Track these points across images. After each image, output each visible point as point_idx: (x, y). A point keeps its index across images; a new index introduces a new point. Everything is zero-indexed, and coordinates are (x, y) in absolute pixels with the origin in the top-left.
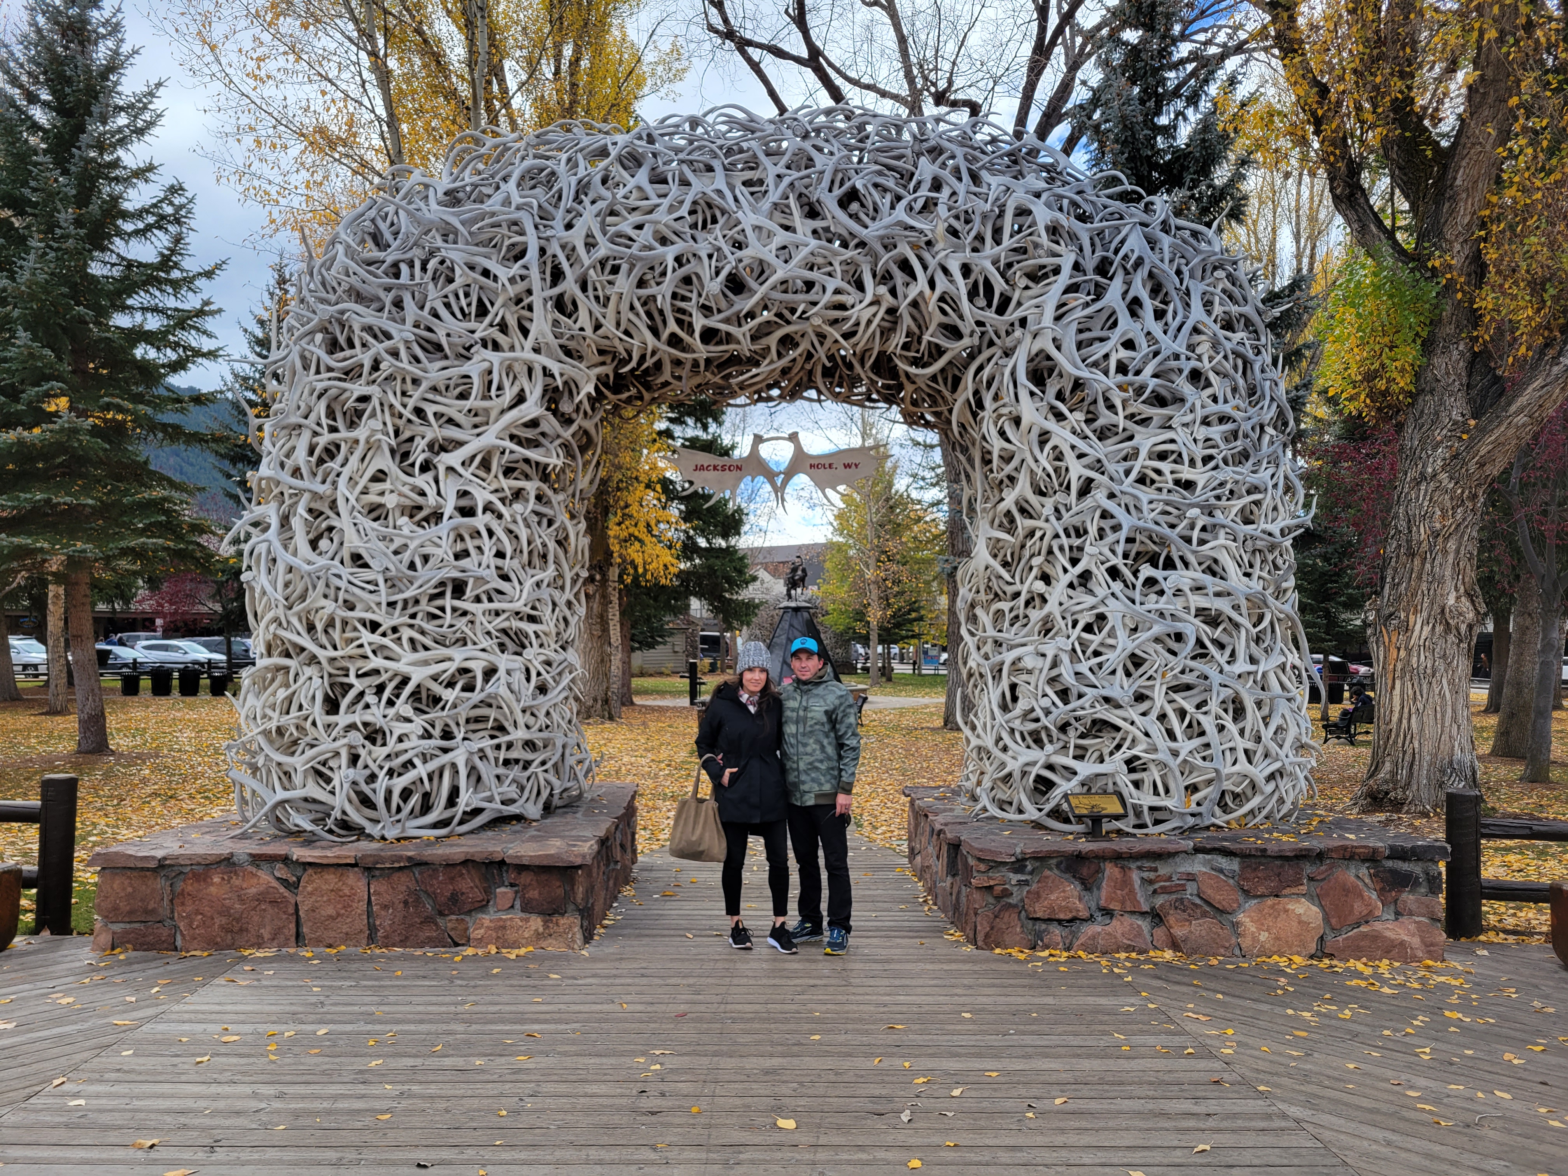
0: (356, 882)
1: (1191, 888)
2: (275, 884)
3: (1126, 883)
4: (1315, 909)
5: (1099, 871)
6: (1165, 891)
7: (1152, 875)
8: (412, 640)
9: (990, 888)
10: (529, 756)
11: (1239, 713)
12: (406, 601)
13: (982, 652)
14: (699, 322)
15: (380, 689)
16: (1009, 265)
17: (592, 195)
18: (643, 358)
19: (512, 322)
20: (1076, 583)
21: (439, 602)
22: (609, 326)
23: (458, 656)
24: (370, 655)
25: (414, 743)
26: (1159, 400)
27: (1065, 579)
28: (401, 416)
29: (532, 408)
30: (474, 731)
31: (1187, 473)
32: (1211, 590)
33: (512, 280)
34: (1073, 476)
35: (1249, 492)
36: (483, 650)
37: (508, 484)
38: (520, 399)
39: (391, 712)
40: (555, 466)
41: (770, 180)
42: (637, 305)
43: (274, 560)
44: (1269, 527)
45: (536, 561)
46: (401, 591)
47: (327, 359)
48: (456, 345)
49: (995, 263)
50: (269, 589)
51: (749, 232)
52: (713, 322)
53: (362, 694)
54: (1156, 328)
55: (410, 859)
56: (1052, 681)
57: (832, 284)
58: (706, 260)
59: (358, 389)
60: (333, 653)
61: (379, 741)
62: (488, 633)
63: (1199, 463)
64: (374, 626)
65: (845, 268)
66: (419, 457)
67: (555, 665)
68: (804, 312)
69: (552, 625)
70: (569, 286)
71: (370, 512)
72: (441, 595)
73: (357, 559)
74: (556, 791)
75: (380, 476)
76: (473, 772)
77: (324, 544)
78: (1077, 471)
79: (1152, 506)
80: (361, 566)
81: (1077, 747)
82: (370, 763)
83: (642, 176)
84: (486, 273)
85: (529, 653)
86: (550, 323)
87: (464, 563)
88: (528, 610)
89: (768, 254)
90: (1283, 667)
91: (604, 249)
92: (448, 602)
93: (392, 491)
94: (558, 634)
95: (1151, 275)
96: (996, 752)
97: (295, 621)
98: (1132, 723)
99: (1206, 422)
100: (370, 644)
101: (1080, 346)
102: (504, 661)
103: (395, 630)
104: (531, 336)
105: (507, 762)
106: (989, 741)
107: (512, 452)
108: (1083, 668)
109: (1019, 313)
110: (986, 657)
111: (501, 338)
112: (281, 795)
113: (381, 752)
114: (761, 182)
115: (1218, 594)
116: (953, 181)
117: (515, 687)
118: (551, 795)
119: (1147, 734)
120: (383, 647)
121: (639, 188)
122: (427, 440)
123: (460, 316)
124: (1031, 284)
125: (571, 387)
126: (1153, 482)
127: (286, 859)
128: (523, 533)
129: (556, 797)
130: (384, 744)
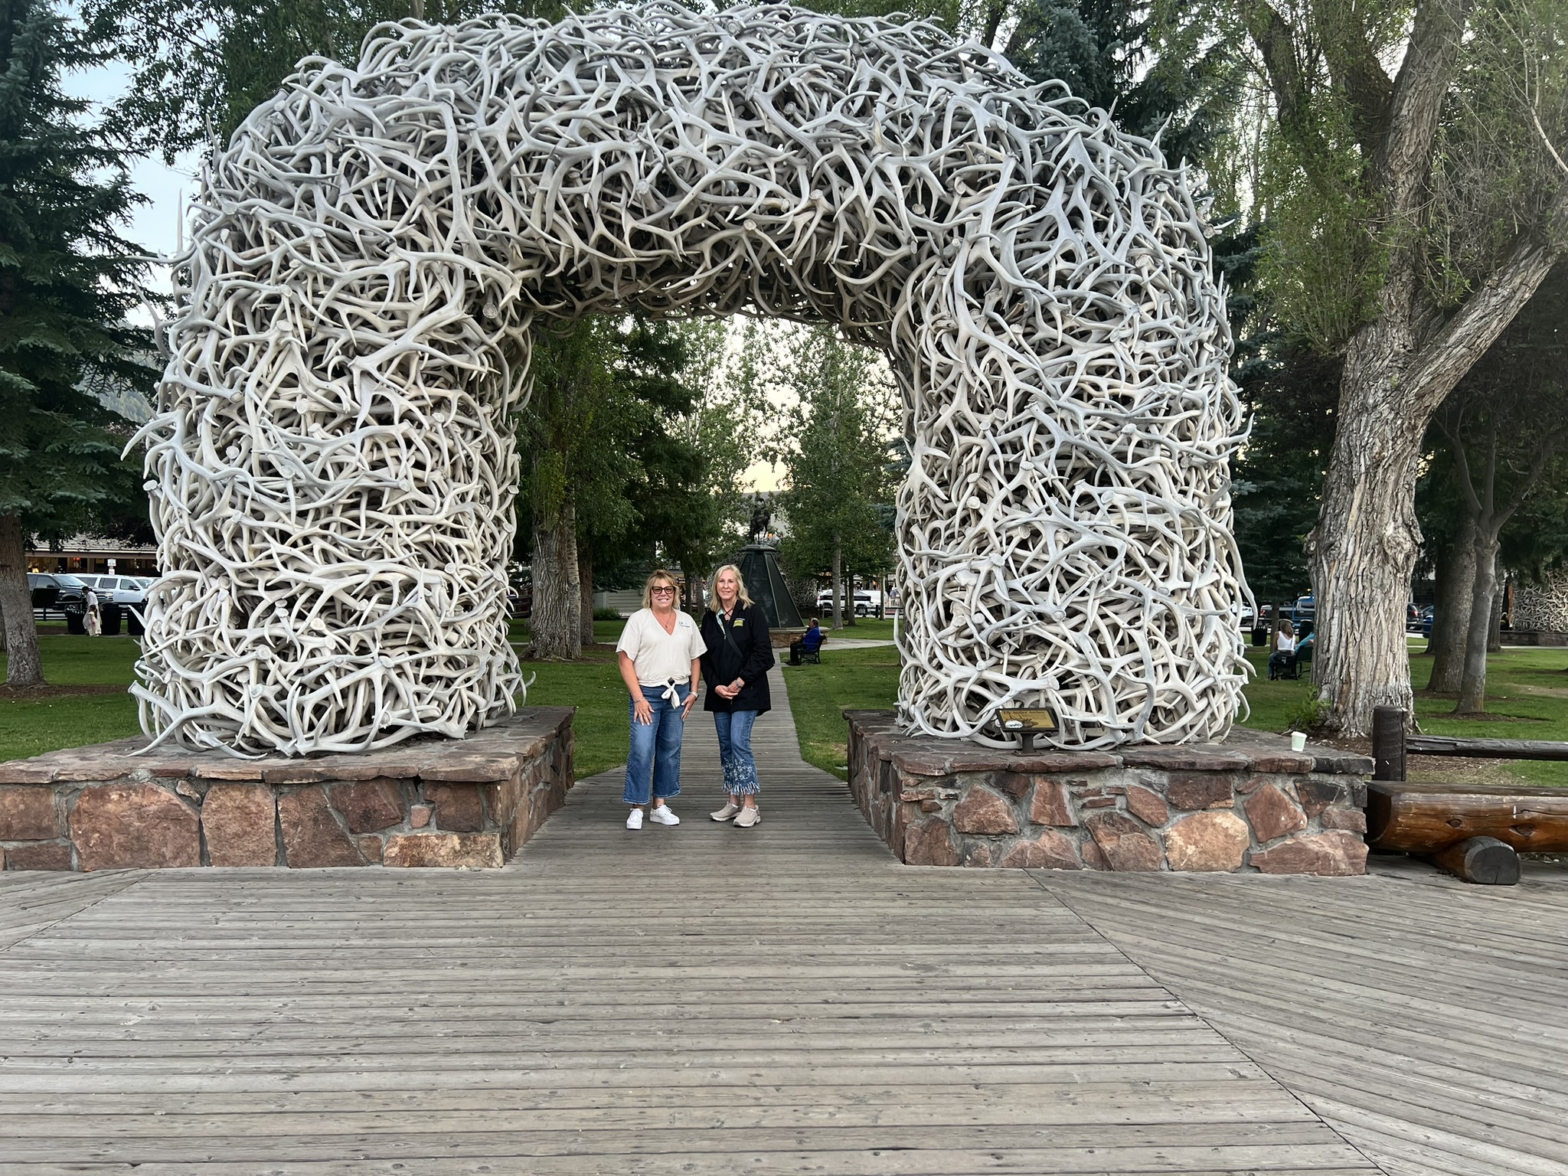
0: (263, 800)
1: (1120, 802)
2: (177, 801)
3: (1055, 798)
4: (1242, 823)
5: (1027, 785)
6: (1094, 805)
7: (1081, 789)
8: (324, 552)
9: (919, 802)
10: (452, 674)
11: (1171, 632)
12: (318, 510)
13: (918, 571)
14: (628, 223)
15: (291, 602)
16: (949, 171)
17: (516, 88)
18: (570, 263)
19: (431, 219)
20: (1011, 498)
21: (353, 513)
22: (534, 224)
23: (374, 569)
24: (280, 566)
25: (327, 657)
26: (1101, 314)
27: (1000, 495)
28: (312, 317)
29: (454, 310)
30: (392, 647)
31: (1123, 388)
32: (1145, 508)
33: (430, 175)
34: (1010, 390)
35: (1186, 409)
36: (401, 563)
37: (429, 392)
38: (441, 301)
39: (302, 626)
40: (480, 374)
41: (703, 79)
42: (563, 204)
43: (179, 470)
44: (1205, 444)
45: (460, 473)
46: (312, 500)
47: (234, 257)
48: (371, 243)
49: (934, 167)
50: (172, 498)
51: (680, 129)
52: (643, 225)
53: (272, 608)
54: (1097, 240)
55: (319, 774)
56: (985, 597)
57: (766, 186)
58: (635, 158)
59: (266, 288)
60: (240, 565)
61: (291, 657)
62: (407, 546)
63: (1137, 378)
64: (284, 536)
65: (779, 170)
66: (332, 360)
67: (480, 582)
68: (736, 216)
69: (477, 541)
70: (492, 182)
71: (280, 419)
72: (356, 506)
73: (267, 467)
74: (483, 711)
75: (292, 380)
76: (390, 688)
77: (231, 451)
78: (1013, 383)
79: (1088, 421)
80: (271, 475)
81: (1010, 663)
82: (281, 679)
83: (569, 72)
84: (403, 168)
85: (450, 567)
86: (471, 220)
87: (379, 473)
88: (450, 523)
89: (700, 154)
90: (1216, 584)
91: (528, 143)
92: (363, 513)
93: (304, 397)
94: (484, 551)
95: (1091, 185)
96: (930, 670)
97: (200, 531)
98: (1065, 639)
99: (1145, 337)
100: (279, 555)
101: (1020, 256)
102: (422, 575)
103: (306, 540)
104: (451, 236)
105: (428, 680)
106: (923, 658)
107: (431, 357)
108: (1017, 584)
109: (957, 220)
110: (921, 576)
111: (420, 238)
112: (188, 712)
113: (292, 667)
114: (694, 80)
115: (1152, 511)
116: (891, 83)
117: (435, 602)
118: (476, 713)
119: (1081, 651)
120: (294, 558)
121: (566, 83)
122: (341, 342)
123: (375, 213)
124: (970, 191)
125: (495, 290)
126: (1090, 397)
127: (189, 776)
128: (445, 443)
129: (483, 716)
130: (295, 660)
